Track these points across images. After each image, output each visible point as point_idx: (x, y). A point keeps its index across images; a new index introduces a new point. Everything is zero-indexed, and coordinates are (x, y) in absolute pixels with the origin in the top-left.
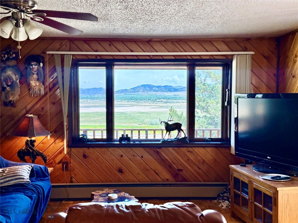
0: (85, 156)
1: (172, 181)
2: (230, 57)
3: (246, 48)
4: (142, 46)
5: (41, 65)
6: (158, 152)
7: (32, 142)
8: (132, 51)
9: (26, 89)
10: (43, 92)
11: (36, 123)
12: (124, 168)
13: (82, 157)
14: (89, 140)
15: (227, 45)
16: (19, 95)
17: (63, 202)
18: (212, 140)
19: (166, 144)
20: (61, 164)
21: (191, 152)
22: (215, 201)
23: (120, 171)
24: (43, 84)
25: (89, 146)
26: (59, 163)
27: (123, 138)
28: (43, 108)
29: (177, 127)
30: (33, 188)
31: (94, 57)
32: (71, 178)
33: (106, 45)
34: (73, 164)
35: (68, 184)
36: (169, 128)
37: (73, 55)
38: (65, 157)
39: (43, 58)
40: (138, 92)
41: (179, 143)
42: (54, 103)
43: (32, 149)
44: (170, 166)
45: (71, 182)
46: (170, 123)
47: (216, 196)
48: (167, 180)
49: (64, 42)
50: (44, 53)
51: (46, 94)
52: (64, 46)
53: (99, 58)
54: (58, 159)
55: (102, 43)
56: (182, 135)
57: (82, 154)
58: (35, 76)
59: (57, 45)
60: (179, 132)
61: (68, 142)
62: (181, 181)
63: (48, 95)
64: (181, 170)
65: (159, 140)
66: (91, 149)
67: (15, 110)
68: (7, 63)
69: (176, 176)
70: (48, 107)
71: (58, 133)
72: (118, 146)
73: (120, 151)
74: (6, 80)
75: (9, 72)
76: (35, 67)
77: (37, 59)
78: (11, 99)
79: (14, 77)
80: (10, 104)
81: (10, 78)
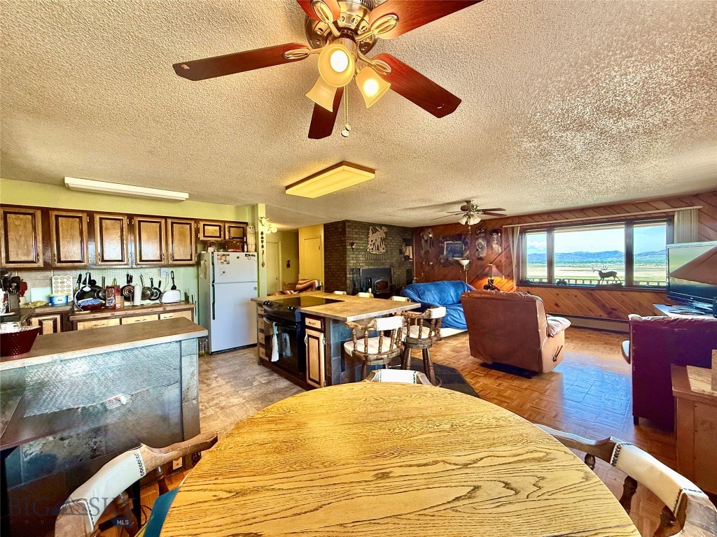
1: (605, 316)
2: (671, 214)
5: (499, 234)
6: (591, 293)
7: (492, 281)
10: (500, 251)
11: (494, 269)
12: (560, 304)
15: (666, 203)
16: (486, 254)
19: (600, 288)
21: (625, 295)
23: (557, 305)
24: (501, 246)
25: (532, 286)
27: (559, 283)
28: (501, 261)
29: (612, 274)
31: (536, 226)
33: (545, 217)
36: (603, 275)
37: (520, 226)
39: (501, 230)
42: (508, 258)
43: (491, 285)
44: (604, 306)
46: (603, 272)
48: (600, 315)
49: (514, 219)
50: (501, 227)
51: (502, 252)
52: (515, 222)
57: (527, 291)
58: (496, 242)
59: (512, 221)
60: (614, 278)
61: (517, 282)
62: (615, 318)
64: (615, 309)
65: (593, 285)
66: (533, 288)
67: (483, 262)
68: (480, 235)
69: (609, 313)
70: (503, 261)
71: (509, 277)
72: (555, 287)
73: (556, 291)
74: (478, 245)
75: (480, 241)
76: (495, 236)
77: (496, 231)
78: (481, 256)
79: (483, 243)
80: (480, 259)
81: (481, 244)
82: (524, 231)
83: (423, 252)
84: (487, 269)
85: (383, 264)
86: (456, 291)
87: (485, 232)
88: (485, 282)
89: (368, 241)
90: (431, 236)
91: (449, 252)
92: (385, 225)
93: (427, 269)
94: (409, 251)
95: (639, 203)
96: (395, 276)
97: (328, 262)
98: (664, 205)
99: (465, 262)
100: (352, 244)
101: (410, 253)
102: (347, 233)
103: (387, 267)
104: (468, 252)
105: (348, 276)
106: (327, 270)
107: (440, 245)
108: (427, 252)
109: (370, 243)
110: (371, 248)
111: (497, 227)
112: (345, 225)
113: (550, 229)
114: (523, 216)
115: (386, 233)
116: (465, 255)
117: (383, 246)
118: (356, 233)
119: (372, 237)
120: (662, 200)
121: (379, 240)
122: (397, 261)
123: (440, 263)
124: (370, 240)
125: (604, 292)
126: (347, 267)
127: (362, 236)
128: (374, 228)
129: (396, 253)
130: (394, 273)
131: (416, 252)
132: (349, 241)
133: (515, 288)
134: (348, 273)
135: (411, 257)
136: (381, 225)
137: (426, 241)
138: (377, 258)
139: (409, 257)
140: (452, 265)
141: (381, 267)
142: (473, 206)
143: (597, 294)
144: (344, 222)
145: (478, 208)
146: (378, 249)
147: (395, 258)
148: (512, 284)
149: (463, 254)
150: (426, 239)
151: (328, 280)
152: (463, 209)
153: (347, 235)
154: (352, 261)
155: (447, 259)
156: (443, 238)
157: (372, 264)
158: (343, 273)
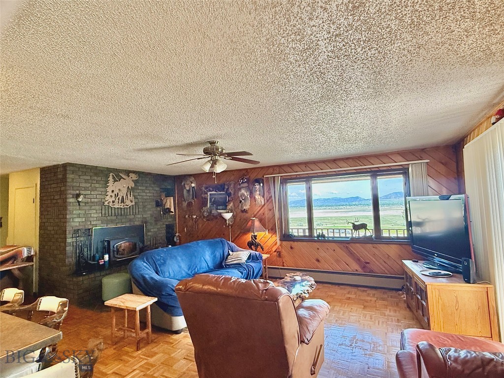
0: (291, 248)
1: (360, 271)
2: (406, 167)
3: (421, 157)
4: (329, 165)
5: (261, 185)
6: (347, 247)
7: (255, 237)
8: (322, 169)
9: (254, 201)
10: (263, 203)
11: (257, 223)
12: (320, 259)
13: (290, 249)
14: (295, 236)
15: (402, 156)
16: (250, 206)
17: (278, 280)
18: (398, 238)
19: (354, 241)
20: (276, 253)
21: (376, 248)
22: (400, 292)
23: (318, 260)
24: (263, 197)
26: (275, 252)
27: (318, 236)
28: (264, 214)
29: (364, 226)
30: (245, 267)
31: (295, 176)
32: (283, 263)
33: (303, 167)
34: (284, 253)
35: (280, 267)
36: (356, 227)
37: (281, 176)
38: (278, 248)
39: (263, 180)
40: (390, 198)
41: (366, 241)
42: (270, 210)
43: (255, 241)
44: (359, 260)
45: (283, 266)
46: (356, 223)
47: (401, 288)
48: (356, 270)
49: (275, 168)
50: (263, 177)
51: (265, 204)
52: (275, 171)
53: (298, 176)
54: (274, 249)
55: (300, 166)
56: (368, 234)
57: (290, 246)
58: (258, 192)
59: (271, 170)
60: (366, 231)
61: (280, 237)
62: (369, 273)
63: (266, 205)
64: (368, 263)
65: (348, 238)
66: (295, 242)
67: (247, 215)
68: (242, 185)
69: (364, 268)
70: (266, 213)
71: (273, 230)
72: (315, 241)
73: (316, 245)
74: (241, 196)
75: (243, 191)
76: (258, 187)
77: (258, 181)
78: (245, 208)
79: (246, 194)
80: (244, 211)
81: (244, 195)
82: (284, 181)
83: (185, 204)
84: (250, 223)
85: (130, 220)
86: (213, 253)
87: (248, 182)
88: (248, 237)
89: (107, 192)
90: (193, 185)
91: (213, 203)
92: (134, 172)
93: (190, 223)
94: (170, 203)
95: (380, 156)
96: (150, 234)
97: (44, 220)
98: (400, 158)
99: (228, 216)
100: (78, 196)
101: (170, 206)
102: (68, 180)
103: (137, 223)
104: (232, 204)
105: (69, 240)
106: (42, 232)
107: (203, 196)
108: (190, 204)
109: (110, 193)
110: (111, 200)
111: (259, 177)
112: (66, 170)
113: (308, 179)
114: (283, 165)
115: (135, 182)
116: (229, 207)
117: (132, 198)
118: (86, 181)
119: (112, 186)
120: (398, 154)
121: (125, 191)
122: (152, 216)
123: (204, 217)
124: (109, 189)
125: (358, 245)
126: (68, 229)
127: (97, 185)
128: (118, 176)
129: (151, 205)
130: (149, 231)
131: (178, 204)
132: (71, 192)
133: (279, 242)
134: (69, 236)
135: (172, 210)
136: (128, 172)
137: (189, 191)
138: (120, 214)
139: (169, 209)
140: (217, 218)
141: (128, 225)
142: (217, 149)
143: (352, 247)
144: (65, 166)
145: (224, 152)
146: (123, 201)
147: (150, 212)
148: (275, 239)
149: (227, 206)
150: (188, 188)
151: (44, 246)
152: (206, 152)
153: (68, 184)
154: (76, 220)
155: (211, 212)
156: (206, 188)
157: (112, 222)
158: (63, 236)
